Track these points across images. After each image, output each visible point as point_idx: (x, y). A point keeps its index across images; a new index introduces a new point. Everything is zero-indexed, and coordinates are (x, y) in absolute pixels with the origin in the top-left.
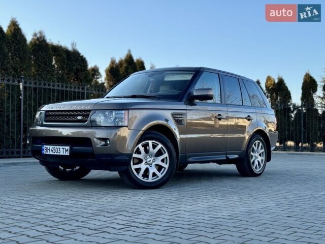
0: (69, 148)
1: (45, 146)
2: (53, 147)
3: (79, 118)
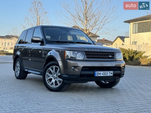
2: (103, 72)
3: (110, 56)
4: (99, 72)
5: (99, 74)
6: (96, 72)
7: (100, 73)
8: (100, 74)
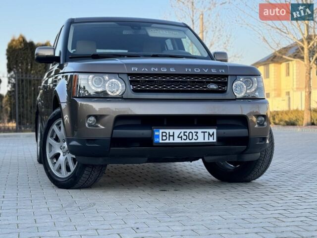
0: (215, 131)
1: (161, 131)
2: (183, 131)
3: (213, 87)
4: (167, 131)
5: (170, 136)
6: (159, 131)
7: (171, 134)
8: (171, 138)
